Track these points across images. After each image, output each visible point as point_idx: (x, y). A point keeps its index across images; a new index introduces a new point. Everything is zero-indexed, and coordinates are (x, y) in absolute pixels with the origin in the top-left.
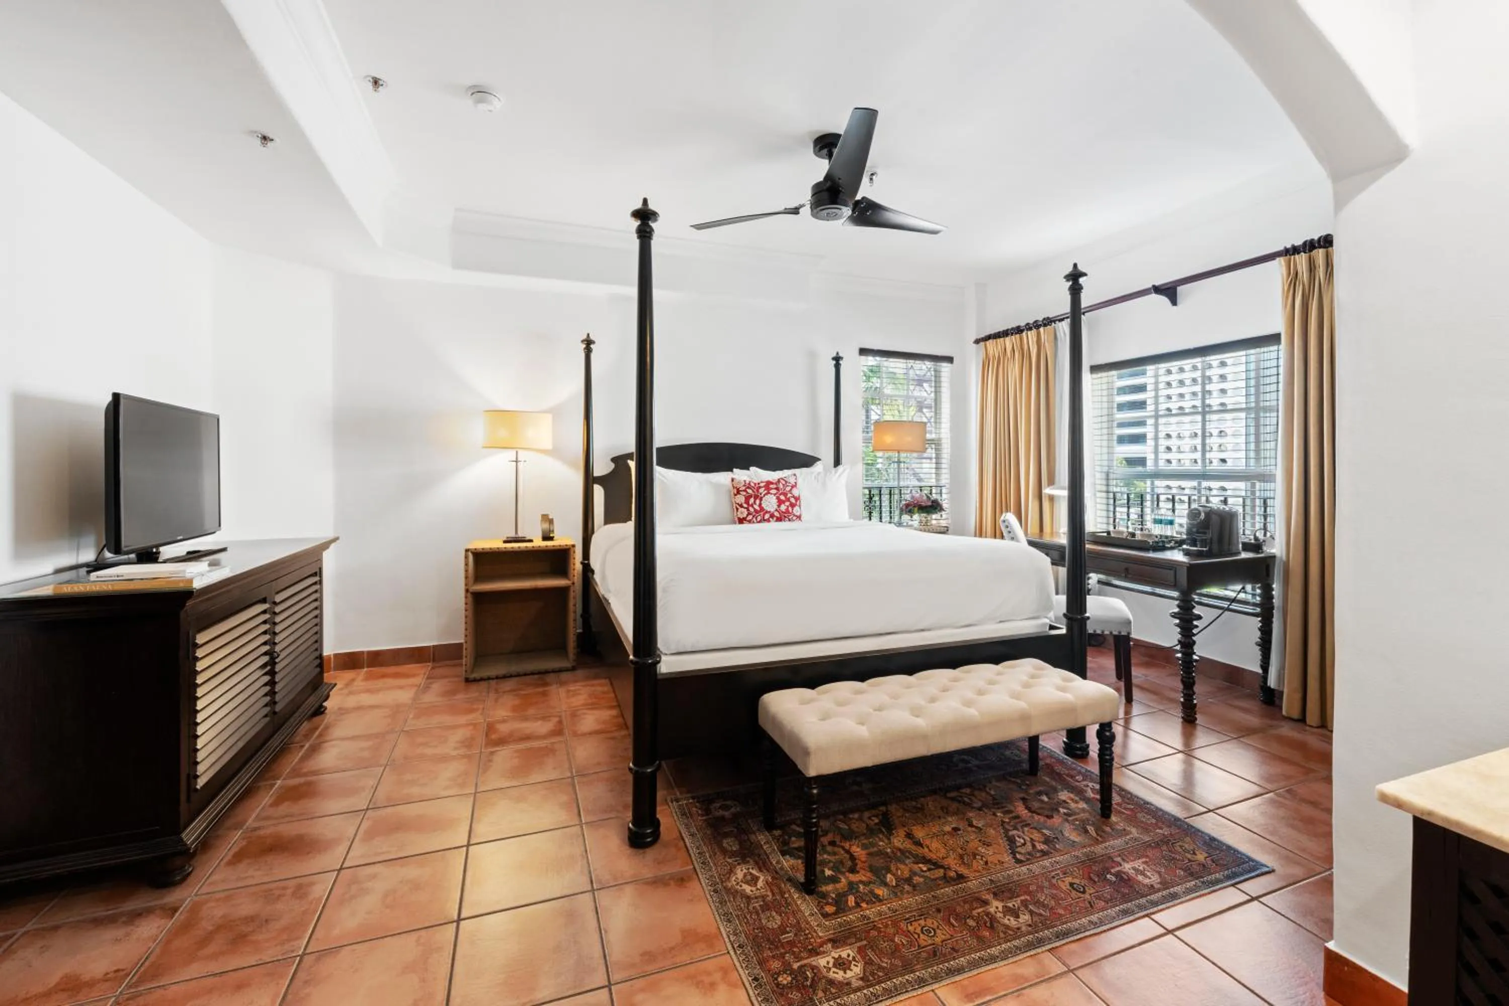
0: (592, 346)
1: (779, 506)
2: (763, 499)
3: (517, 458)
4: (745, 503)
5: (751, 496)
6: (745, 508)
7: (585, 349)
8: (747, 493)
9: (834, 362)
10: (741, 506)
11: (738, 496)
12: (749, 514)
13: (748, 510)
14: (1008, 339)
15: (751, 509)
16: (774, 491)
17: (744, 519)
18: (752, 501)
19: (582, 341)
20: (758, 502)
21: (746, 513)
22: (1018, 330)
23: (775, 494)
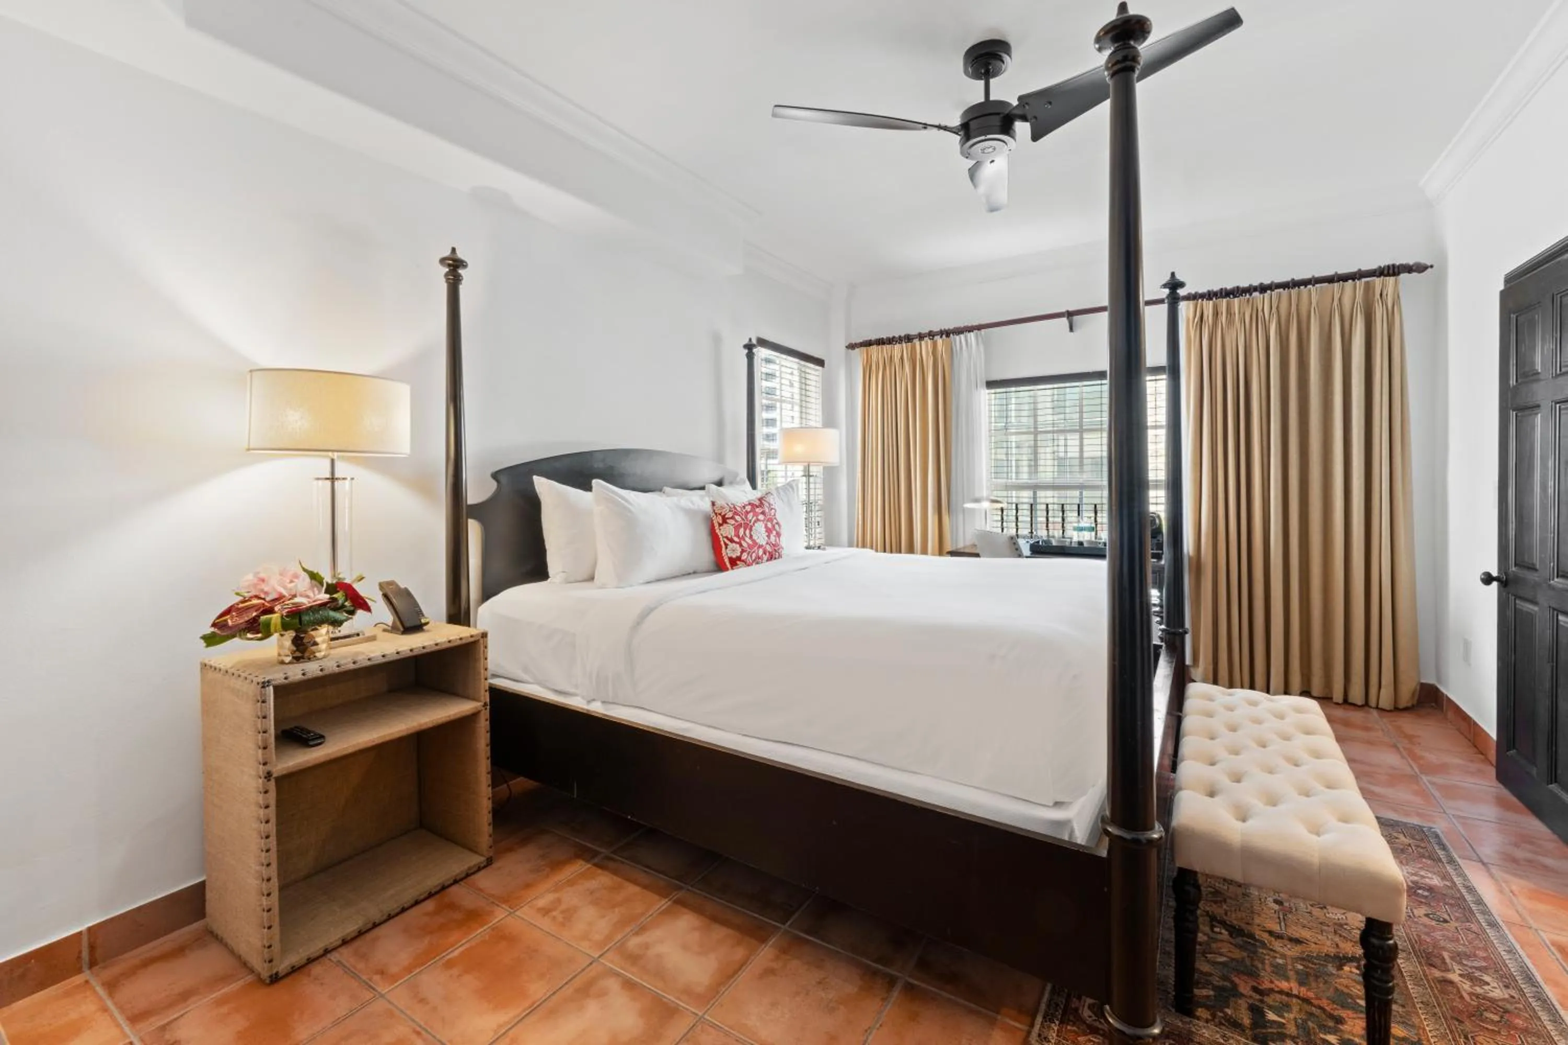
0: (461, 271)
1: (769, 536)
2: (754, 528)
3: (333, 473)
4: (735, 536)
5: (740, 525)
6: (736, 543)
7: (446, 275)
8: (736, 521)
9: (746, 351)
10: (732, 541)
11: (725, 525)
12: (743, 551)
13: (741, 545)
14: (897, 347)
15: (744, 544)
16: (761, 517)
17: (739, 558)
18: (741, 531)
19: (443, 261)
20: (748, 532)
21: (739, 550)
22: (908, 339)
23: (763, 521)
